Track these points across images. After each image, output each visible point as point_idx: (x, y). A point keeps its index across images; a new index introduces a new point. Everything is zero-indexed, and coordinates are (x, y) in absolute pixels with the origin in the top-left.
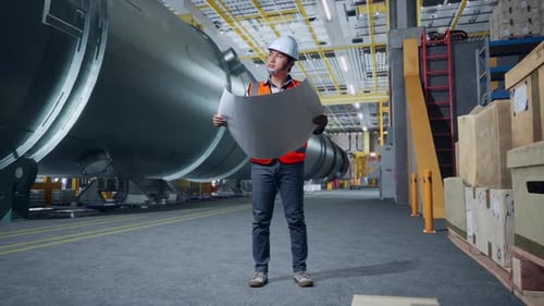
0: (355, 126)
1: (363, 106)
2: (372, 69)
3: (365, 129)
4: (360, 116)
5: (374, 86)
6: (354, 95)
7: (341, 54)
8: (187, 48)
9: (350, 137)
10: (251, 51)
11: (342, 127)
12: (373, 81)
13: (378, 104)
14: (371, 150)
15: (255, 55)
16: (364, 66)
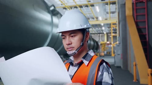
0: (101, 32)
1: (104, 25)
2: (109, 11)
3: (105, 33)
4: (103, 28)
5: (109, 17)
6: (101, 20)
7: (97, 5)
8: (33, 5)
9: (99, 36)
10: (62, 5)
11: (96, 32)
12: (108, 15)
13: (110, 24)
14: (108, 41)
15: (63, 6)
16: (105, 10)
